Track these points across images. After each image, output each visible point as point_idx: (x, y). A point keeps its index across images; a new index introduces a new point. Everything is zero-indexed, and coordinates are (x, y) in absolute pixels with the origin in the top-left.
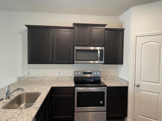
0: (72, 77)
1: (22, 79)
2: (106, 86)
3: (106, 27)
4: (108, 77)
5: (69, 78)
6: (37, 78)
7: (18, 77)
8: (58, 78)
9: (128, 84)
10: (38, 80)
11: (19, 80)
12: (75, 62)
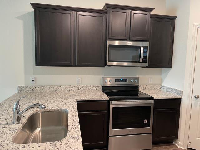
0: (99, 86)
1: (25, 90)
2: (152, 98)
3: (152, 13)
4: (148, 86)
5: (94, 88)
6: (48, 88)
7: (19, 87)
8: (79, 87)
9: (182, 95)
10: (49, 91)
11: (21, 90)
12: (108, 63)
